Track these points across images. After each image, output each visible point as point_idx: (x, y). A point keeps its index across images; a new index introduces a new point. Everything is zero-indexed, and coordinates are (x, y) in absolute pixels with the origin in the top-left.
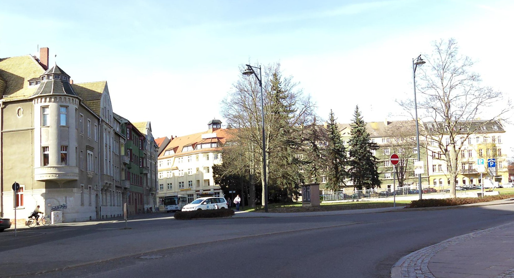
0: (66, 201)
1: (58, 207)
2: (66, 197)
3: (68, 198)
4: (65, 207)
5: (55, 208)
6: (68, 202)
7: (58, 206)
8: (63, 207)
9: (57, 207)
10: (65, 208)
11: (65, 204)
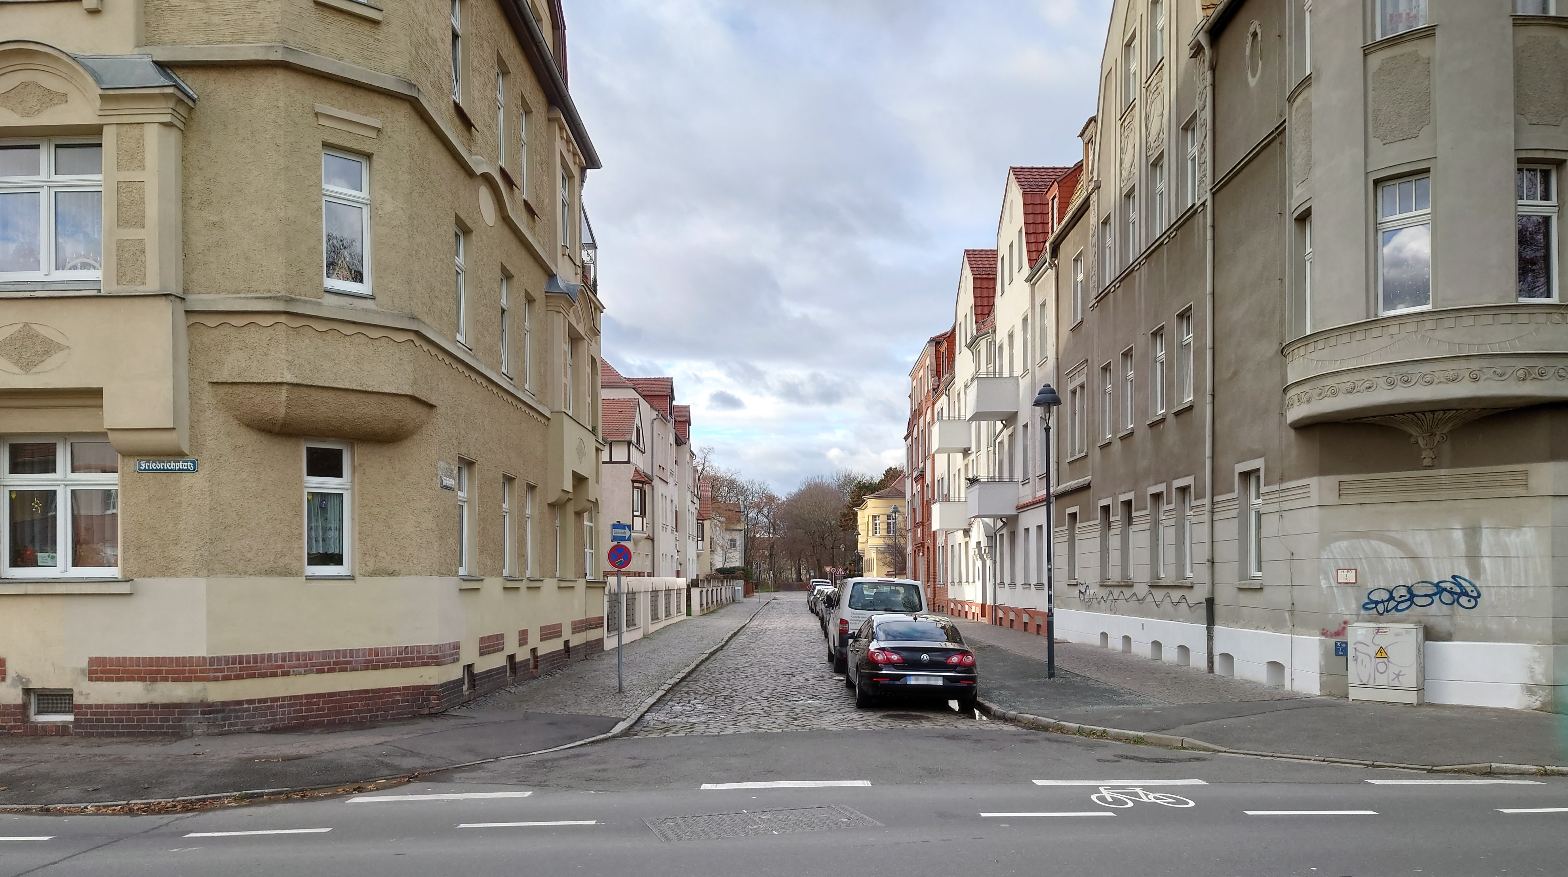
0: (1473, 557)
1: (1412, 596)
2: (1473, 532)
3: (1487, 539)
4: (1466, 594)
5: (1392, 598)
6: (1486, 563)
7: (1409, 590)
8: (1446, 597)
9: (1403, 591)
10: (1463, 600)
11: (1464, 572)
